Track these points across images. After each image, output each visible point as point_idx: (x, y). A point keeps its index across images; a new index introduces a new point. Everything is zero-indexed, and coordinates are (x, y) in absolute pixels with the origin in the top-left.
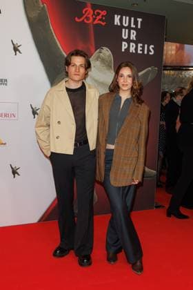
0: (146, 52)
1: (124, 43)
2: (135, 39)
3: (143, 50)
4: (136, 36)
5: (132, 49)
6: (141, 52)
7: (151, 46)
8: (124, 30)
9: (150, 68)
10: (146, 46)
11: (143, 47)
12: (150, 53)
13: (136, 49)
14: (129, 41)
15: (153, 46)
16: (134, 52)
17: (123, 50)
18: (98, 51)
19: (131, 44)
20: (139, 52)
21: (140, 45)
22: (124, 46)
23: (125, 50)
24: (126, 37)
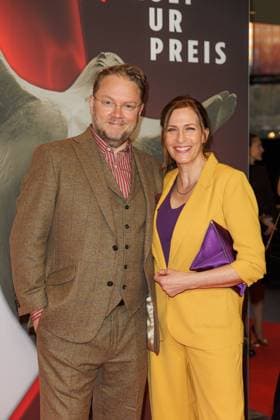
0: (207, 60)
1: (154, 41)
2: (179, 30)
3: (200, 55)
4: (181, 24)
5: (175, 54)
6: (196, 60)
7: (219, 46)
8: (152, 10)
9: (219, 97)
10: (207, 44)
11: (200, 48)
12: (218, 62)
13: (184, 53)
14: (165, 35)
15: (223, 45)
16: (179, 59)
17: (153, 57)
18: (94, 61)
19: (172, 42)
20: (192, 59)
21: (192, 43)
22: (156, 47)
23: (157, 55)
24: (158, 27)
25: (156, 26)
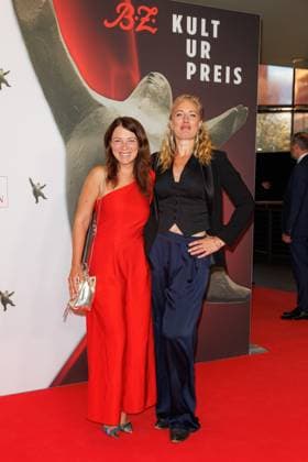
0: (228, 81)
1: (189, 65)
2: (208, 57)
3: (223, 77)
4: (210, 53)
5: (204, 76)
6: (219, 81)
7: (237, 70)
8: (188, 41)
9: (235, 109)
10: (228, 69)
11: (223, 72)
12: (236, 82)
13: (211, 75)
14: (198, 60)
15: (239, 69)
16: (208, 80)
17: (189, 77)
18: (145, 78)
19: (203, 66)
20: (217, 80)
21: (217, 68)
22: (191, 69)
23: (192, 76)
24: (193, 55)
25: (191, 53)
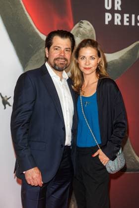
0: (133, 24)
1: (107, 14)
2: (120, 9)
3: (130, 21)
4: (121, 6)
5: (117, 21)
6: (128, 24)
10: (133, 16)
11: (130, 18)
13: (122, 21)
14: (113, 11)
16: (120, 24)
17: (107, 23)
18: (77, 25)
19: (116, 15)
20: (126, 23)
21: (126, 16)
22: (108, 17)
23: (109, 22)
24: (109, 8)
25: (108, 7)
